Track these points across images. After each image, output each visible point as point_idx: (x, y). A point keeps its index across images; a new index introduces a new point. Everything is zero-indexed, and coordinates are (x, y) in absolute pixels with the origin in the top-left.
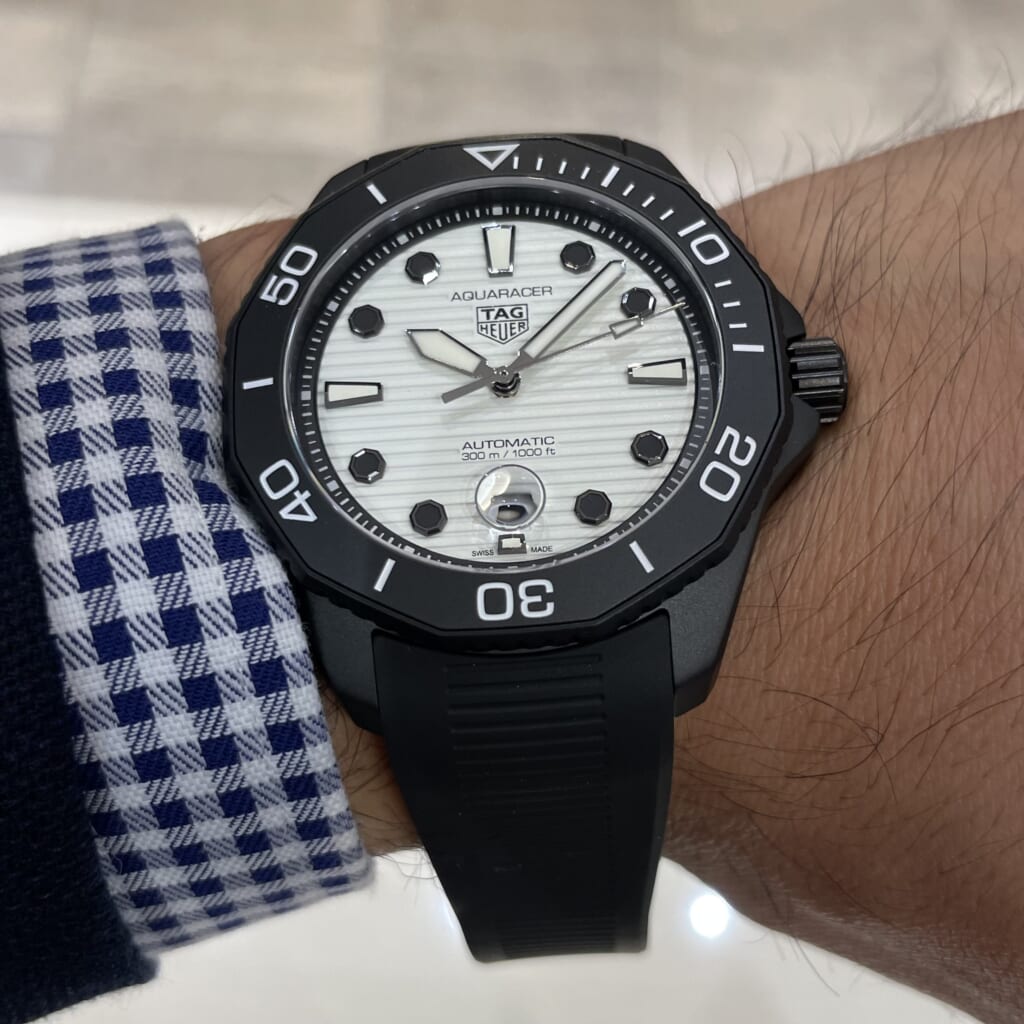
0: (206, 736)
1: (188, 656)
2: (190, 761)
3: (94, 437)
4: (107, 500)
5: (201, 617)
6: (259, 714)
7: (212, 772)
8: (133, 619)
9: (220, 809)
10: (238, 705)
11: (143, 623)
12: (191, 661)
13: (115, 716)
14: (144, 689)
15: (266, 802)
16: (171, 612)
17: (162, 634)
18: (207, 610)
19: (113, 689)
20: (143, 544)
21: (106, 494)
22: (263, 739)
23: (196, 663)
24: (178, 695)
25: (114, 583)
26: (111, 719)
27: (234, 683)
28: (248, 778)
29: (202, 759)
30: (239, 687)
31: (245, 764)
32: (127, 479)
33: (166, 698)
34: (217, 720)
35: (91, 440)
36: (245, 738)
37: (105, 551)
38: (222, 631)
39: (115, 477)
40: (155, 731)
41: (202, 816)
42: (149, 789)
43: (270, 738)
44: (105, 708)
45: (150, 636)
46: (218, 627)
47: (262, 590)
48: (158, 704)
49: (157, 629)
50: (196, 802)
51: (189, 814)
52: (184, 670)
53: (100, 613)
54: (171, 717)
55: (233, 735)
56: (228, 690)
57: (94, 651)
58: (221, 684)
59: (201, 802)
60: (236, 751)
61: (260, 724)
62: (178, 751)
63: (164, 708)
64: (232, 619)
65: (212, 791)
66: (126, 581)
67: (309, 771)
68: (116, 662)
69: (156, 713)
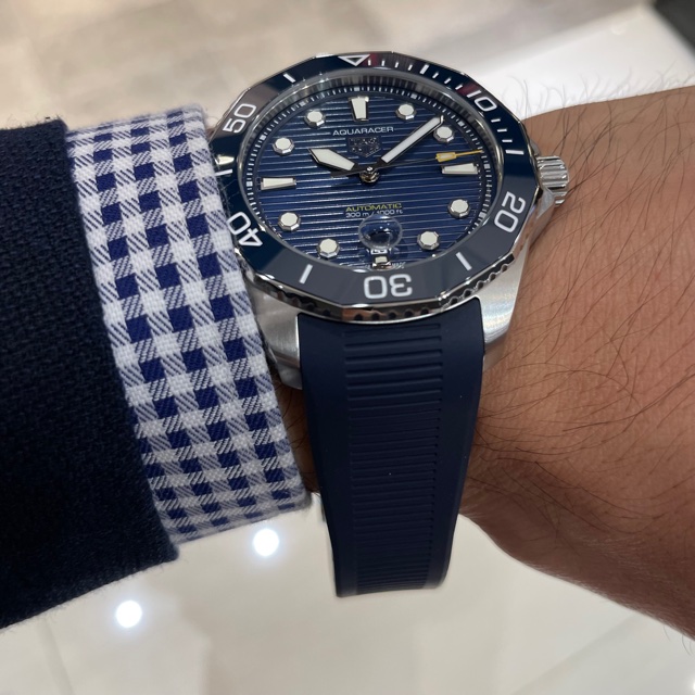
0: (198, 388)
1: (186, 338)
2: (189, 404)
3: (128, 206)
4: (135, 244)
5: (193, 313)
6: (230, 373)
7: (203, 411)
8: (151, 315)
9: (208, 435)
10: (217, 367)
11: (157, 317)
12: (188, 341)
13: (142, 377)
14: (159, 359)
15: (236, 431)
16: (174, 310)
17: (169, 324)
18: (196, 308)
19: (140, 359)
20: (156, 269)
21: (134, 240)
22: (233, 389)
23: (191, 342)
24: (180, 362)
25: (139, 294)
26: (140, 379)
27: (215, 354)
28: (225, 414)
29: (196, 403)
30: (217, 356)
31: (223, 406)
32: (147, 231)
33: (173, 364)
34: (205, 378)
35: (126, 208)
36: (222, 388)
37: (134, 274)
38: (206, 321)
39: (140, 230)
40: (167, 386)
41: (197, 440)
42: (164, 424)
43: (237, 389)
44: (136, 372)
45: (162, 325)
46: (203, 319)
47: (228, 296)
48: (169, 368)
49: (166, 321)
50: (193, 431)
51: (189, 439)
52: (183, 346)
53: (131, 312)
54: (177, 376)
55: (214, 387)
56: (211, 358)
57: (128, 335)
58: (206, 354)
59: (197, 431)
60: (217, 397)
61: (231, 379)
62: (181, 398)
63: (171, 370)
64: (211, 314)
65: (203, 424)
66: (146, 292)
67: (262, 410)
68: (142, 342)
69: (167, 374)
